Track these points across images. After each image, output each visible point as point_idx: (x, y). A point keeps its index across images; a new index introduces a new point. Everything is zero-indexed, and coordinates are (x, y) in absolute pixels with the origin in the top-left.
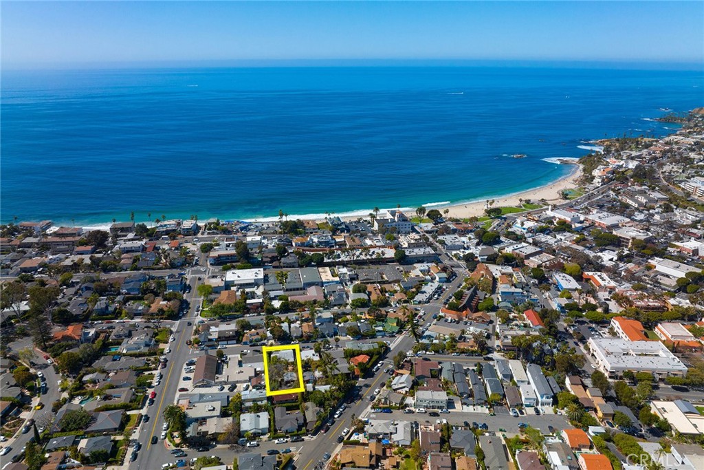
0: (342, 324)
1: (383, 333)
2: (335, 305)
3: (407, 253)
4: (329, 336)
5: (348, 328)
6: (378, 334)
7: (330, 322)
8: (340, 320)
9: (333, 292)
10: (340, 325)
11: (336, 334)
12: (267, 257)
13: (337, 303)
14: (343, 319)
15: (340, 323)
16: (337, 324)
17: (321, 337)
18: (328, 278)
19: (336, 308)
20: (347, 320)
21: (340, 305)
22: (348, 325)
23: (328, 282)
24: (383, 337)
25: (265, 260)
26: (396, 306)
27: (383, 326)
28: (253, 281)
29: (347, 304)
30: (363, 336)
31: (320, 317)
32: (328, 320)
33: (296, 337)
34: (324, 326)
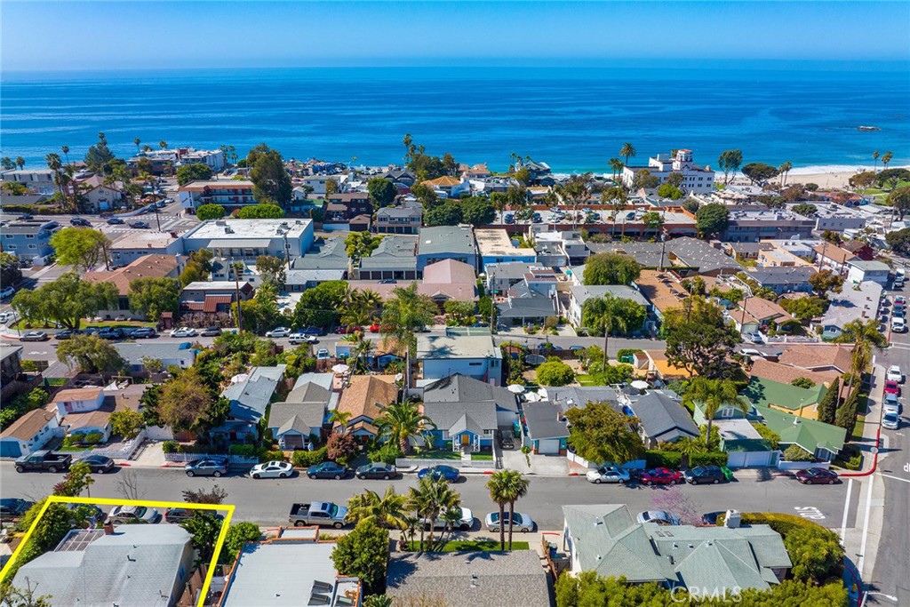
0: (543, 392)
1: (763, 457)
2: (517, 322)
3: (732, 217)
4: (466, 446)
5: (574, 415)
6: (737, 456)
7: (484, 378)
8: (532, 375)
9: (513, 282)
10: (530, 397)
11: (506, 438)
12: (339, 201)
13: (523, 315)
14: (549, 366)
15: (533, 388)
16: (515, 388)
17: (426, 452)
18: (500, 249)
19: (519, 331)
20: (568, 378)
21: (537, 322)
22: (571, 398)
23: (499, 260)
24: (765, 477)
25: (331, 207)
26: (760, 342)
27: (753, 418)
28: (266, 244)
29: (562, 322)
30: (654, 461)
31: (442, 351)
32: (479, 370)
33: (292, 440)
34: (450, 394)
